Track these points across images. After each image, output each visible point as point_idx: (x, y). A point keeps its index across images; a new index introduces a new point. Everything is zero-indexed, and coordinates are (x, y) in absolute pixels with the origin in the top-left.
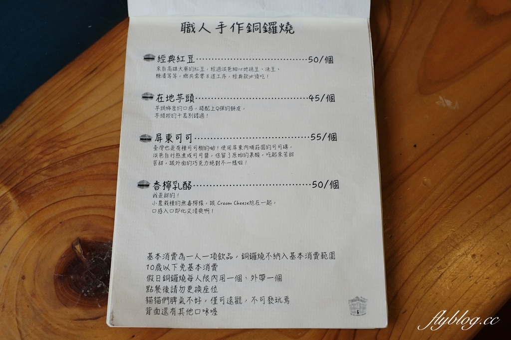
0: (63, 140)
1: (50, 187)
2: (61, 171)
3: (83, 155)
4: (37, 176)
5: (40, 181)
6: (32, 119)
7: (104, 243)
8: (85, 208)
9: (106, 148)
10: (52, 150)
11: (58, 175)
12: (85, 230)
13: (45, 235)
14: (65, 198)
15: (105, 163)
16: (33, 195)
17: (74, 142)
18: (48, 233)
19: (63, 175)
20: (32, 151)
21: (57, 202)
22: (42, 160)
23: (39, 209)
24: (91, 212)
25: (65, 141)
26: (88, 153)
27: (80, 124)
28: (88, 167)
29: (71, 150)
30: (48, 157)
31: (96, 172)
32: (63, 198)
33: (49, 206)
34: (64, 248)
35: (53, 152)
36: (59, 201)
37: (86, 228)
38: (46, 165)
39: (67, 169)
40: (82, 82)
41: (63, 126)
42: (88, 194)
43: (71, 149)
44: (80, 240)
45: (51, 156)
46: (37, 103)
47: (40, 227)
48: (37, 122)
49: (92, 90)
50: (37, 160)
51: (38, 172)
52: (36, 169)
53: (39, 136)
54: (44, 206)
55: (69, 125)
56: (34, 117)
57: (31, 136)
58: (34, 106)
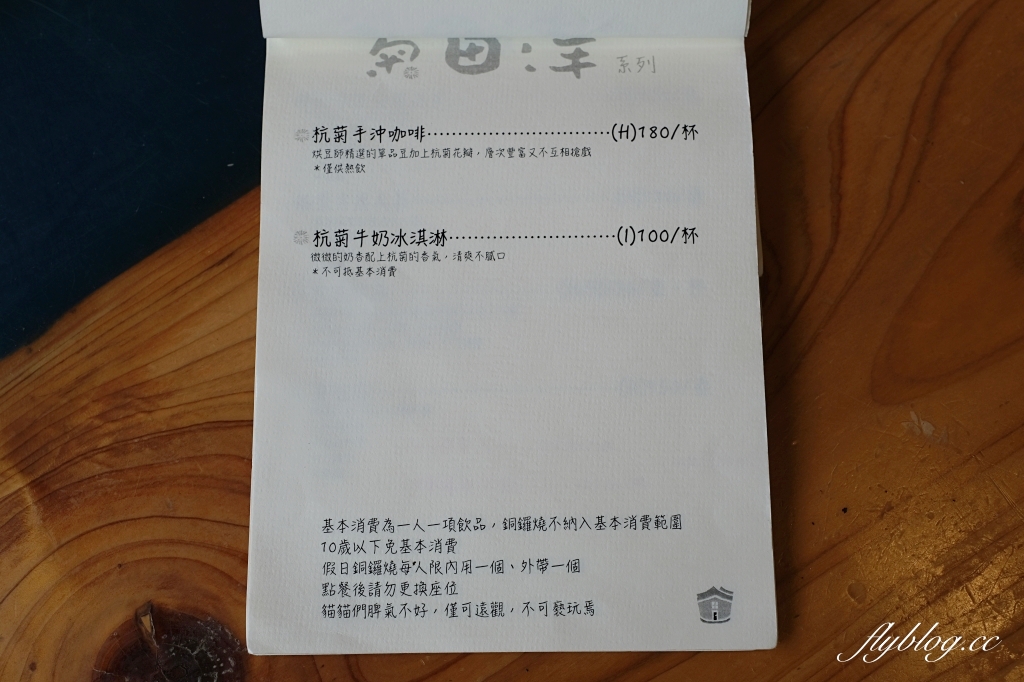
0: (147, 395)
1: (109, 490)
2: (134, 459)
3: (182, 431)
4: (86, 464)
5: (90, 475)
6: (92, 342)
7: (198, 620)
8: (171, 542)
9: (229, 425)
10: (122, 413)
11: (127, 466)
12: (165, 588)
13: (86, 586)
14: (136, 516)
15: (221, 455)
16: (72, 500)
17: (167, 403)
18: (93, 583)
19: (137, 468)
20: (84, 408)
21: (117, 522)
22: (101, 431)
23: (81, 532)
24: (182, 552)
25: (150, 397)
26: (193, 428)
27: (185, 367)
28: (190, 459)
29: (160, 419)
30: (112, 427)
31: (202, 471)
32: (131, 516)
33: (101, 527)
34: (118, 618)
35: (124, 418)
36: (121, 521)
37: (168, 583)
38: (106, 442)
39: (146, 456)
40: (200, 281)
41: (152, 367)
42: (181, 515)
43: (160, 415)
44: (152, 606)
45: (118, 425)
46: (106, 310)
47: (78, 569)
48: (101, 350)
49: (218, 300)
50: (90, 429)
51: (88, 455)
52: (84, 449)
53: (101, 379)
54: (93, 527)
55: (161, 365)
56: (96, 339)
57: (84, 378)
58: (98, 316)
